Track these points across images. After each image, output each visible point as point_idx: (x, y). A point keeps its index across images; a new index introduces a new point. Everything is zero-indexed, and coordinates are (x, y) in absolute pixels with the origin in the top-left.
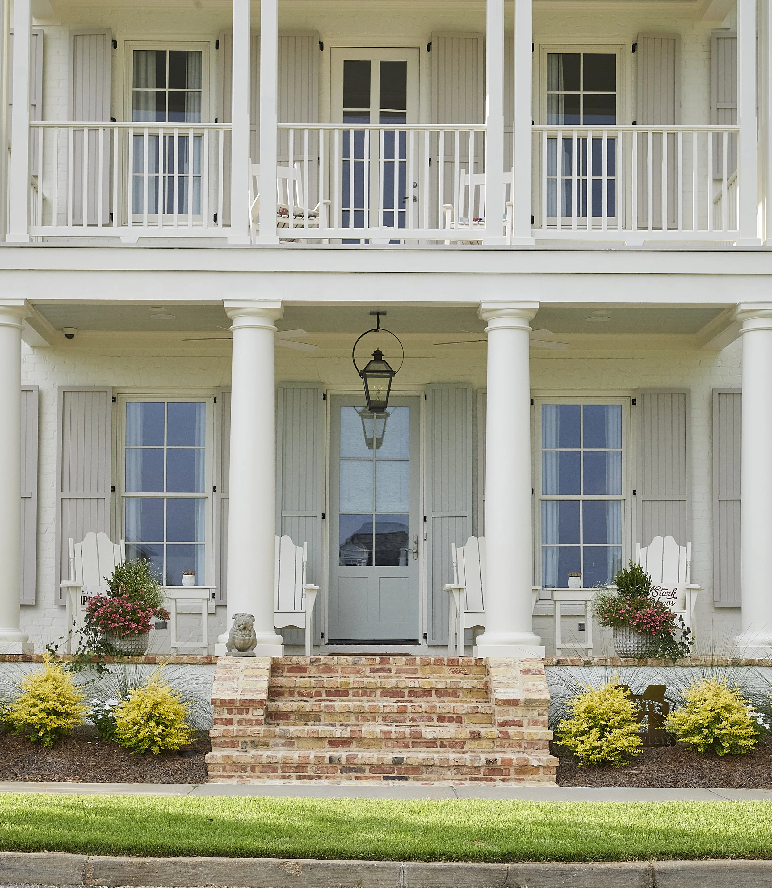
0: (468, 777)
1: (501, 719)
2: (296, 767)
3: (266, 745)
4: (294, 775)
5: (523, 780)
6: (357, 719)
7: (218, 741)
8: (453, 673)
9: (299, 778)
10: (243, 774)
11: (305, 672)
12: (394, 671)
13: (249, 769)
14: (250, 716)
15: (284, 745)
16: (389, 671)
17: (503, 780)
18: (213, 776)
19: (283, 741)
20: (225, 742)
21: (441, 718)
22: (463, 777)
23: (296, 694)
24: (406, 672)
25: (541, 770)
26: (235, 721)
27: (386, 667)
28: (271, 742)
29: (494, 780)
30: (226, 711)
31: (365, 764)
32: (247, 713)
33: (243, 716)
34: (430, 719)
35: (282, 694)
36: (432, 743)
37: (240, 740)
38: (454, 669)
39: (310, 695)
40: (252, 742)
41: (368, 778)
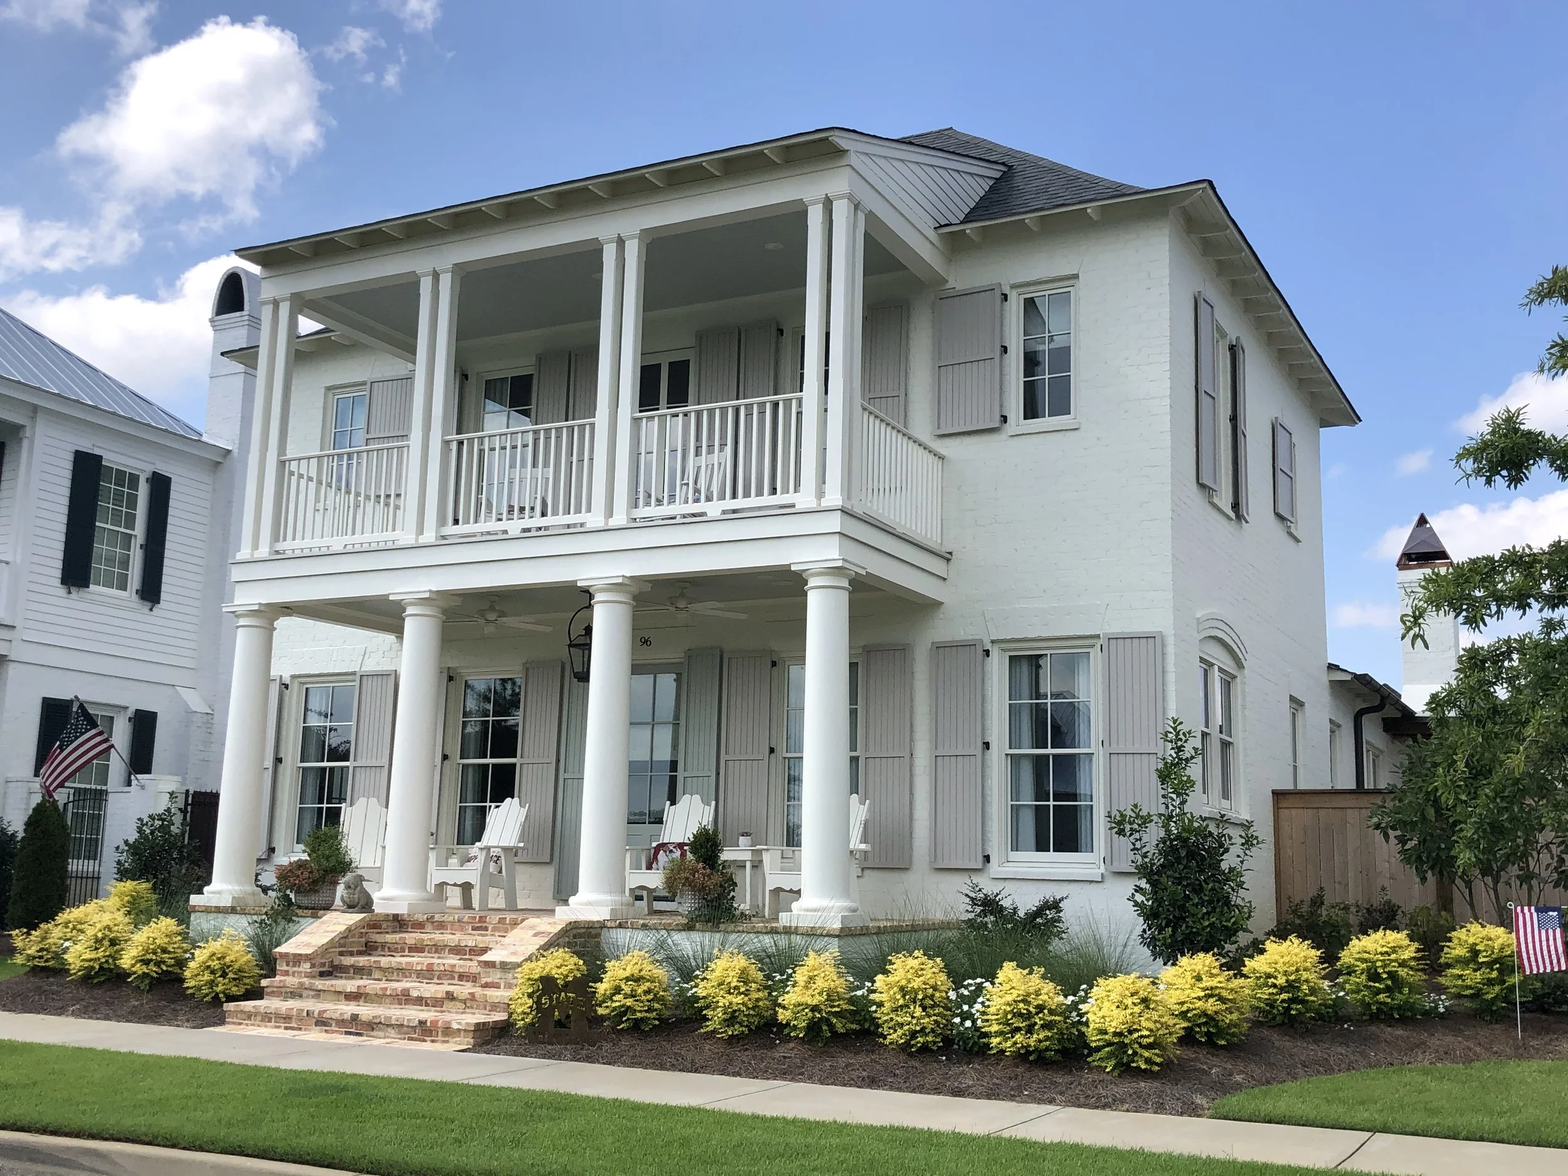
0: (407, 1036)
1: (484, 981)
2: (284, 1018)
3: (301, 996)
4: (283, 1025)
5: (447, 1042)
6: (398, 975)
7: (269, 990)
9: (286, 1028)
11: (424, 928)
12: (490, 929)
14: (301, 969)
15: (313, 997)
16: (486, 929)
17: (433, 1041)
18: (229, 1023)
19: (312, 993)
20: (273, 992)
21: (461, 977)
22: (403, 1036)
23: (386, 949)
25: (462, 1033)
26: (290, 973)
27: (484, 925)
28: (305, 993)
29: (425, 1041)
30: (285, 964)
31: (331, 1019)
32: (299, 966)
33: (295, 969)
34: (453, 978)
35: (376, 949)
36: (420, 1001)
37: (283, 990)
39: (396, 950)
40: (291, 993)
41: (333, 1032)
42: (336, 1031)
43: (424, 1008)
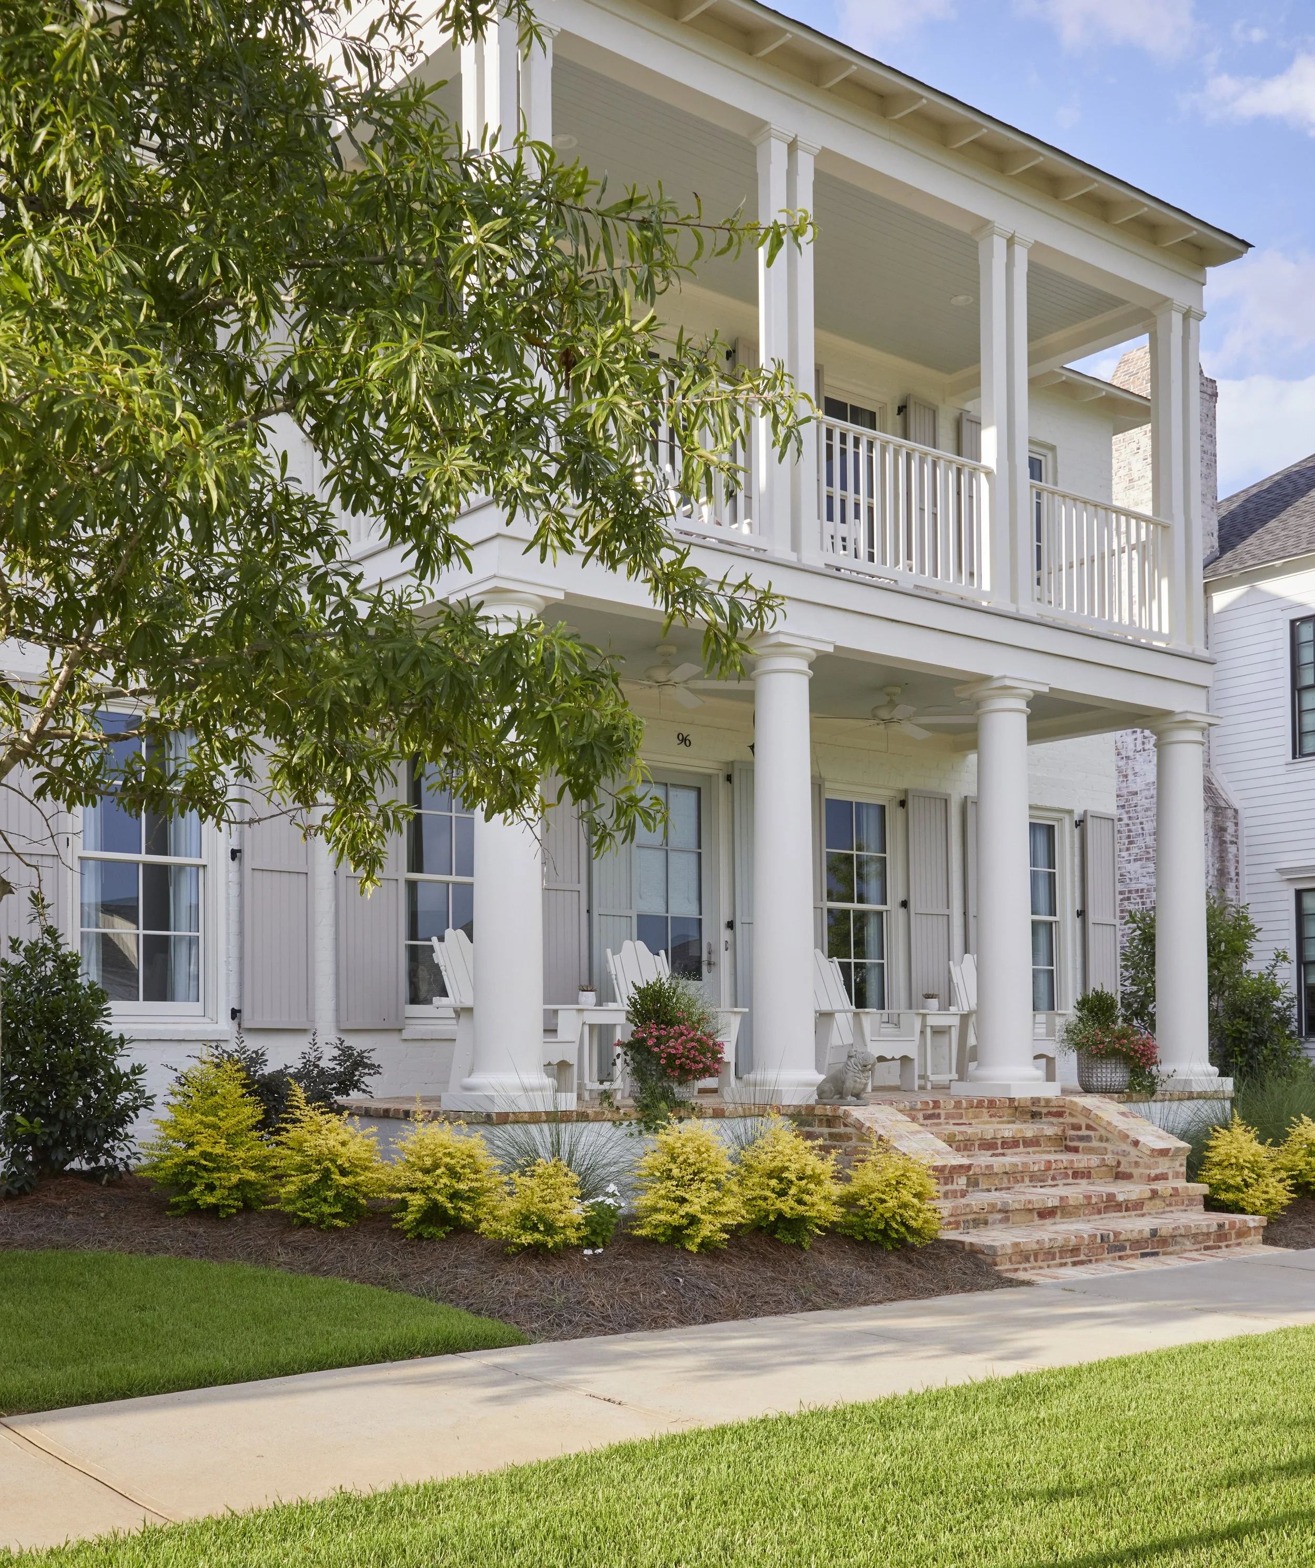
0: (1202, 1245)
2: (1071, 1251)
3: (986, 1223)
4: (1069, 1260)
5: (1240, 1244)
8: (991, 1116)
9: (1075, 1264)
10: (1027, 1265)
13: (1032, 1258)
14: (955, 1187)
15: (1001, 1221)
19: (999, 1216)
20: (949, 1223)
22: (1198, 1246)
24: (953, 1118)
26: (941, 1194)
28: (991, 1218)
29: (1220, 1247)
31: (1128, 1240)
32: (952, 1182)
33: (949, 1187)
36: (1119, 1206)
37: (962, 1218)
38: (993, 1111)
40: (974, 1220)
41: (1128, 1256)
42: (1132, 1255)
43: (1124, 1214)
